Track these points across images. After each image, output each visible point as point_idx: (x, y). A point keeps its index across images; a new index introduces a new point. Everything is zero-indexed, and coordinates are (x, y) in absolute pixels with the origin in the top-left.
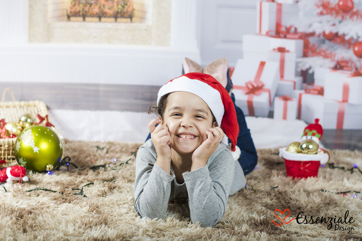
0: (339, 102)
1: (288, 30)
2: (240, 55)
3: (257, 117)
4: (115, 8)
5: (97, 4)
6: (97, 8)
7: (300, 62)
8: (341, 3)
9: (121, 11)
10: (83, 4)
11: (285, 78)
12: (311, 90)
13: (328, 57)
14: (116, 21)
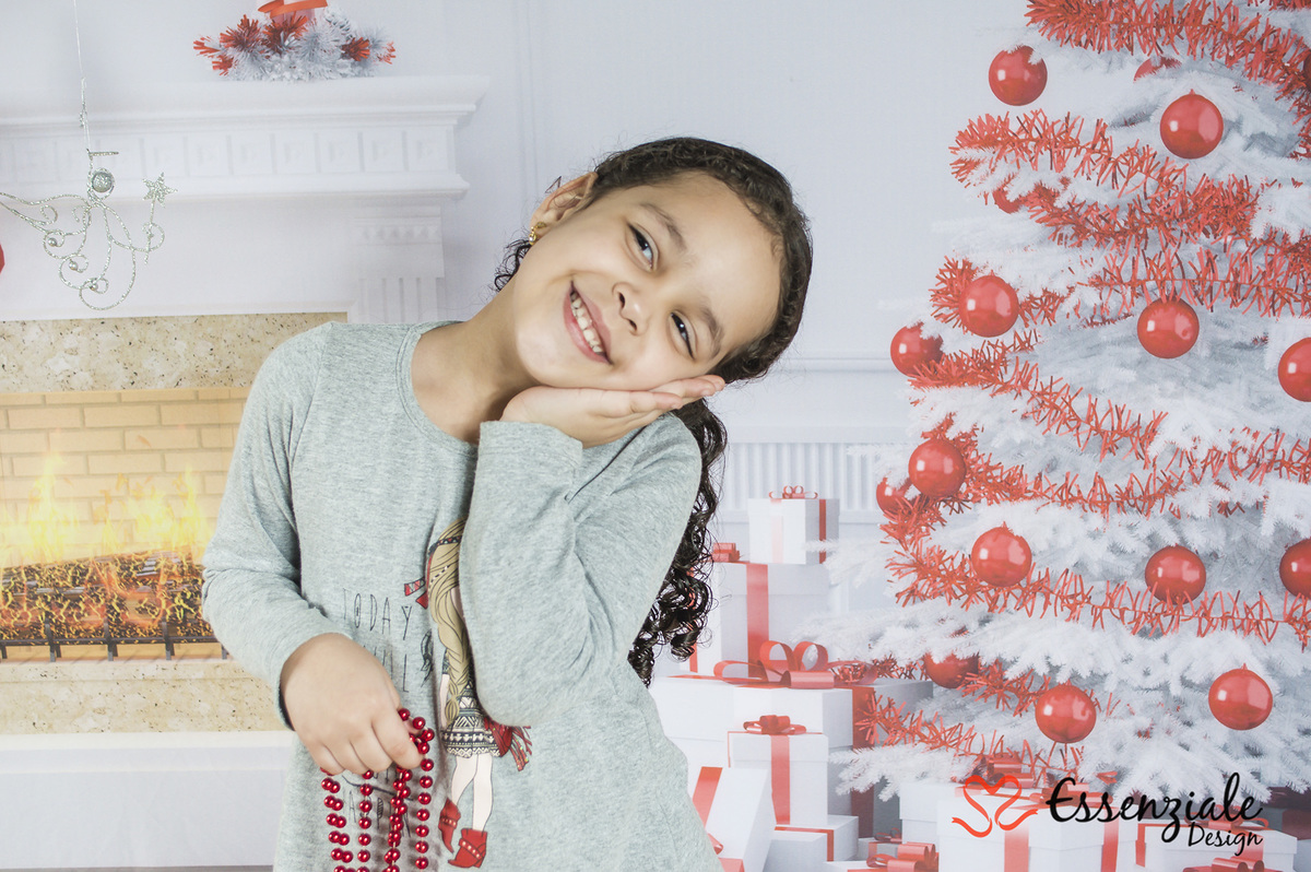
1: (794, 656)
4: (160, 606)
5: (95, 595)
6: (98, 610)
7: (846, 766)
8: (984, 554)
9: (185, 617)
10: (46, 597)
11: (793, 824)
12: (892, 858)
13: (944, 743)
14: (173, 654)
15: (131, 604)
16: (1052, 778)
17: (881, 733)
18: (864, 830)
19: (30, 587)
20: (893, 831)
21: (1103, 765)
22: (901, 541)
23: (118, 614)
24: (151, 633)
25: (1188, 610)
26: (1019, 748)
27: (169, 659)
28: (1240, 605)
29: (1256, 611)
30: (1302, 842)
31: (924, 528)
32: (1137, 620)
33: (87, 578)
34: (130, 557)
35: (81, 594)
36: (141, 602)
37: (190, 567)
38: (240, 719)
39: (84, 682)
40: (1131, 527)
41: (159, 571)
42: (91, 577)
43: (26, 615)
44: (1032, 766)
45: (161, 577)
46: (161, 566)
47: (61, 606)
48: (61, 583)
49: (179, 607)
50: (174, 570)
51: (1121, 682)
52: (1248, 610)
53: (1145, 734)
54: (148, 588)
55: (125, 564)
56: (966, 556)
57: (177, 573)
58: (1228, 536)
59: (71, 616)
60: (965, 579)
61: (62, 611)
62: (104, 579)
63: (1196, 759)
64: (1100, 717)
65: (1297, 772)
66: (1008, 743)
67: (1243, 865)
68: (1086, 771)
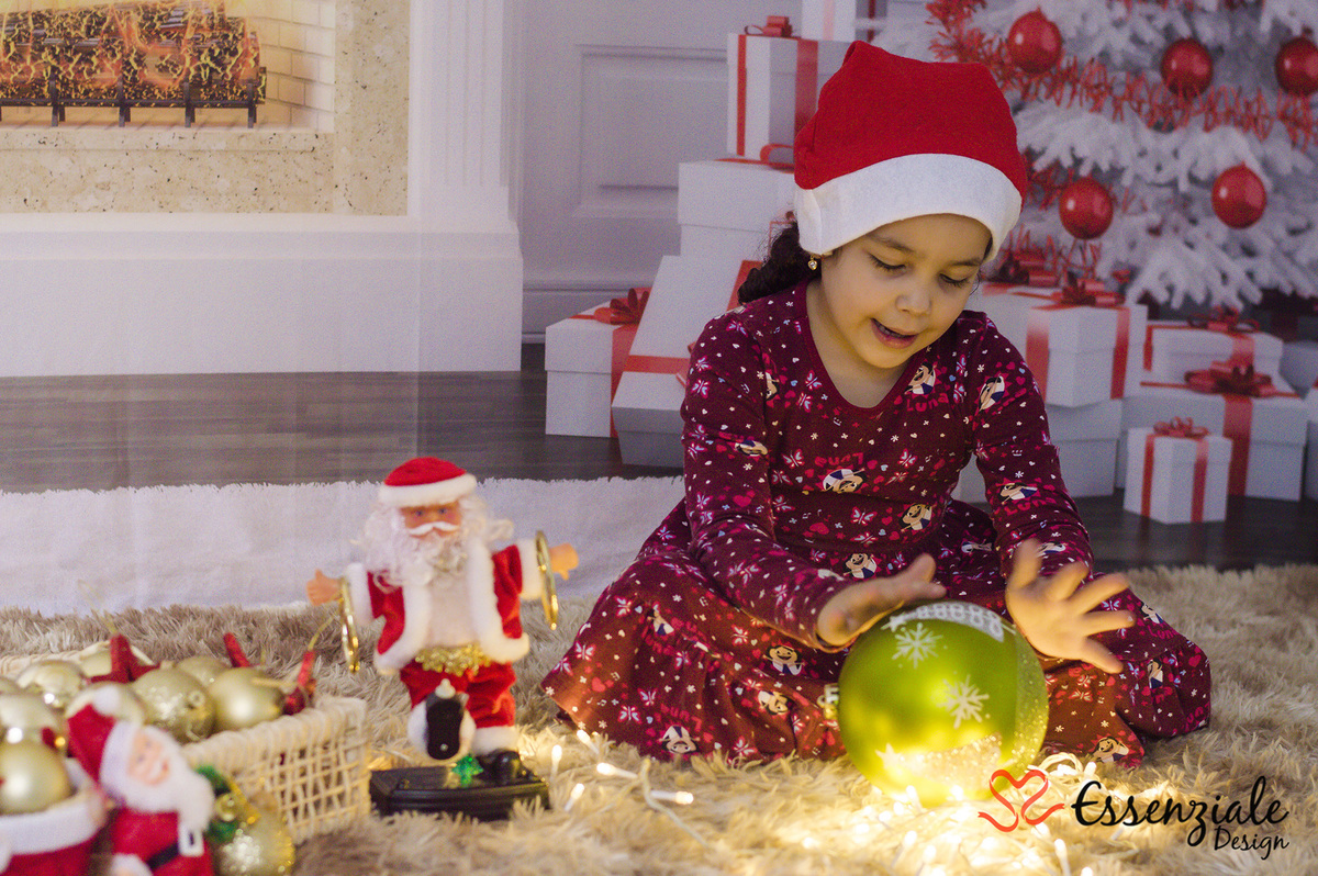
2: (668, 240)
4: (184, 63)
5: (111, 48)
6: (113, 65)
8: (1019, 39)
9: (210, 77)
10: (54, 49)
14: (193, 120)
15: (151, 60)
16: (1072, 278)
19: (37, 36)
21: (1118, 263)
22: (945, 22)
23: (135, 72)
24: (170, 95)
25: (1196, 106)
26: (1043, 244)
27: (188, 126)
28: (1241, 101)
29: (1255, 107)
30: (1288, 346)
31: (966, 9)
32: (1152, 112)
33: (103, 28)
34: (155, 5)
35: (95, 47)
36: (162, 58)
37: (222, 20)
38: (261, 198)
39: (88, 151)
40: (1150, 18)
41: (186, 22)
42: (108, 28)
43: (28, 70)
44: (1055, 263)
45: (188, 30)
46: (188, 16)
47: (71, 60)
48: (73, 34)
49: (205, 66)
50: (203, 22)
51: (1137, 177)
52: (1248, 105)
53: (1155, 231)
54: (173, 42)
55: (148, 14)
56: (1004, 40)
57: (206, 26)
58: (1233, 30)
59: (81, 72)
60: (1002, 64)
61: (72, 66)
62: (123, 30)
63: (1199, 258)
64: (1117, 213)
65: (1285, 273)
66: (1034, 238)
67: (1236, 370)
68: (1103, 270)
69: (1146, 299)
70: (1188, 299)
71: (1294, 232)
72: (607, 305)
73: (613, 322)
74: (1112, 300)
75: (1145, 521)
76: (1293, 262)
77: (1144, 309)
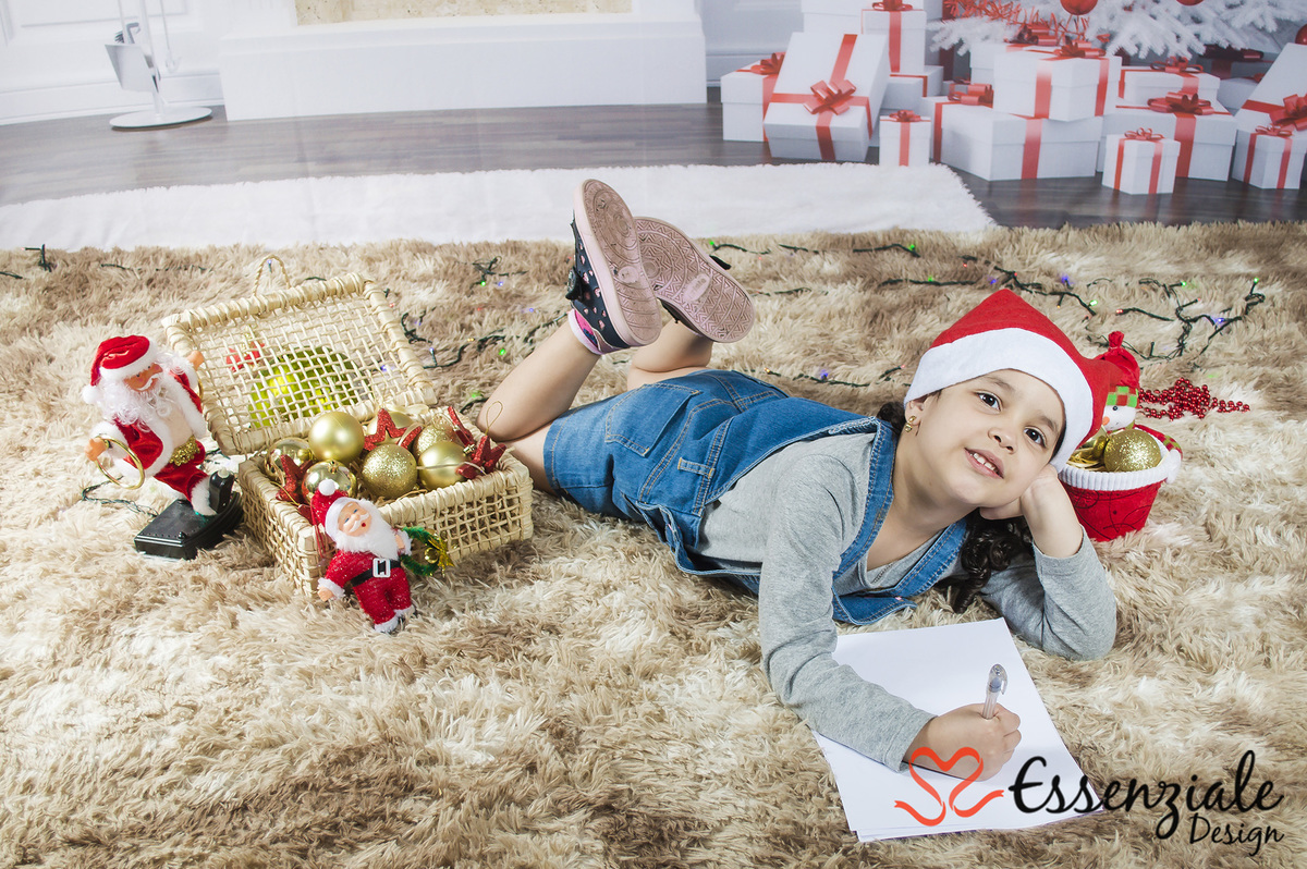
0: (1029, 118)
2: (795, 22)
3: (841, 162)
7: (937, 32)
11: (902, 72)
12: (964, 95)
13: (1001, 16)
16: (1068, 39)
17: (960, 10)
18: (947, 75)
20: (965, 76)
21: (1101, 30)
26: (1048, 19)
30: (1225, 82)
38: (544, 5)
44: (1056, 31)
53: (1128, 8)
63: (1160, 25)
65: (1223, 33)
66: (1041, 15)
67: (1185, 97)
68: (1091, 34)
69: (1121, 52)
70: (1151, 52)
71: (1231, 7)
72: (758, 63)
73: (763, 73)
74: (1097, 53)
75: (1116, 192)
76: (1230, 26)
77: (1119, 59)
